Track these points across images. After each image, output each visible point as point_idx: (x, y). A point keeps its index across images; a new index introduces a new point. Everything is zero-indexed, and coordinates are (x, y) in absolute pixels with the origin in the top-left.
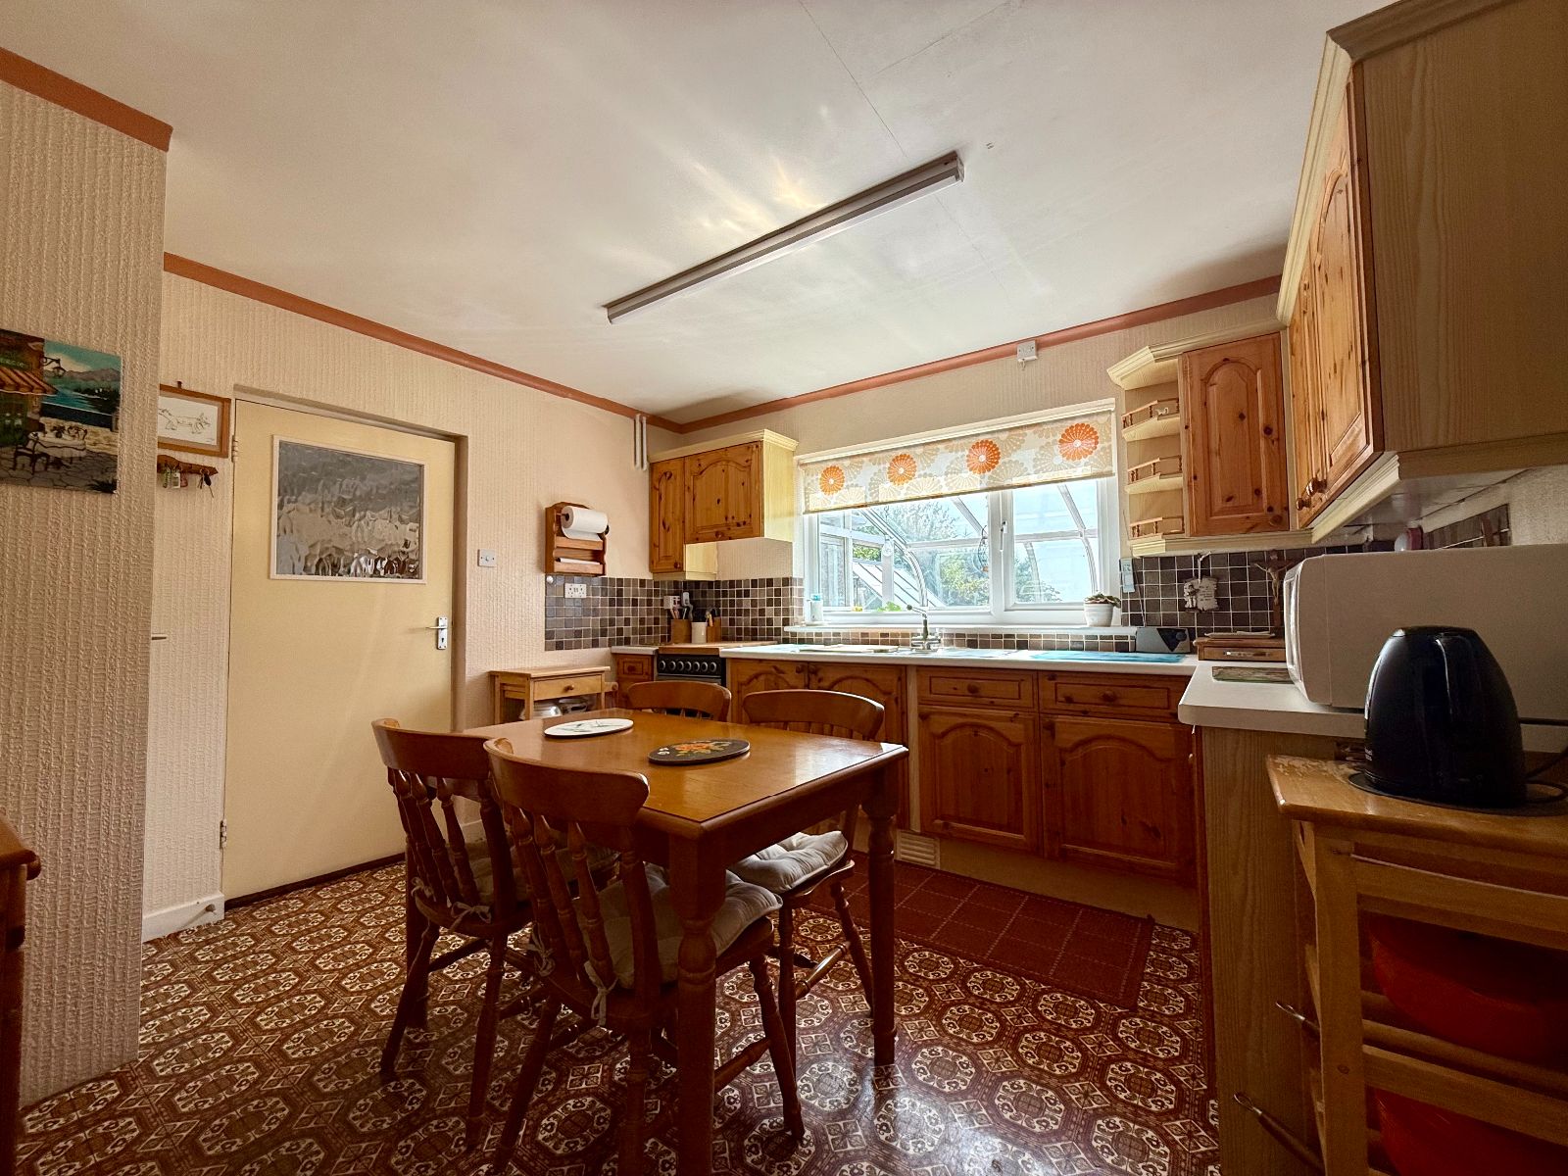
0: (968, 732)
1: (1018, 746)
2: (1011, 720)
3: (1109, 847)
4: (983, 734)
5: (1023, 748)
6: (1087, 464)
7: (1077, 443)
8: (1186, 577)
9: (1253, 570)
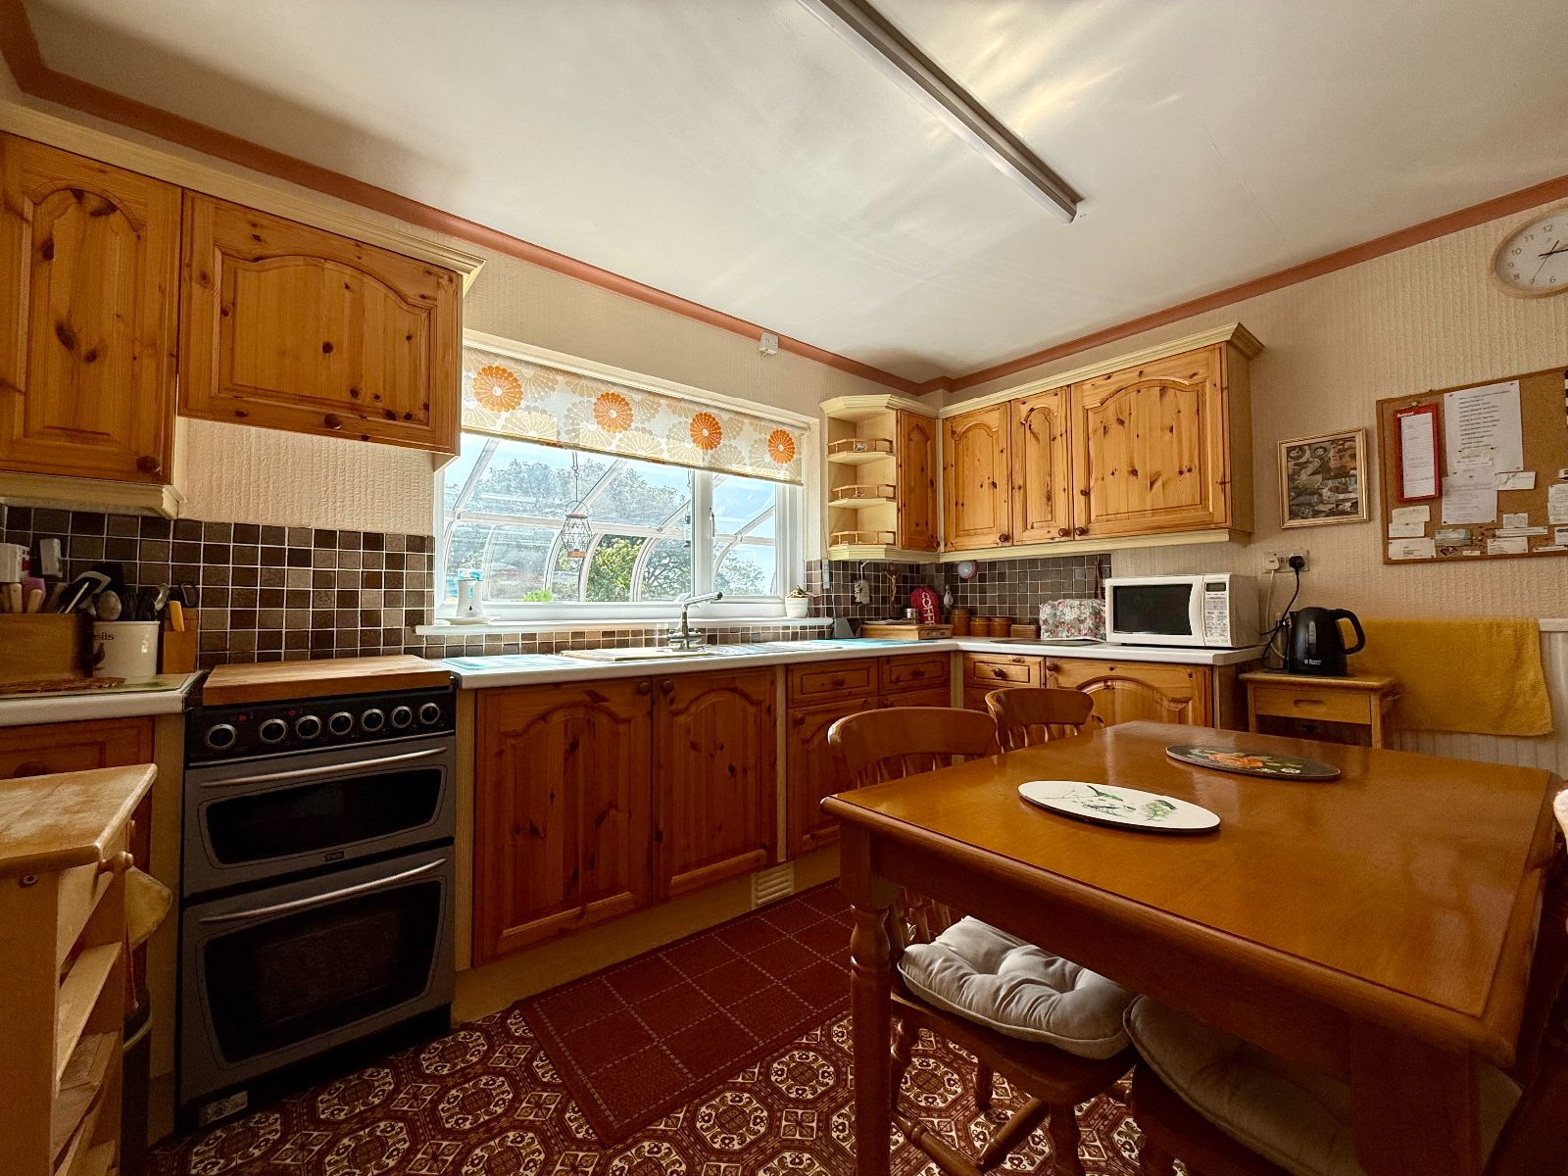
6: (787, 470)
7: (781, 448)
8: (854, 578)
9: (884, 576)
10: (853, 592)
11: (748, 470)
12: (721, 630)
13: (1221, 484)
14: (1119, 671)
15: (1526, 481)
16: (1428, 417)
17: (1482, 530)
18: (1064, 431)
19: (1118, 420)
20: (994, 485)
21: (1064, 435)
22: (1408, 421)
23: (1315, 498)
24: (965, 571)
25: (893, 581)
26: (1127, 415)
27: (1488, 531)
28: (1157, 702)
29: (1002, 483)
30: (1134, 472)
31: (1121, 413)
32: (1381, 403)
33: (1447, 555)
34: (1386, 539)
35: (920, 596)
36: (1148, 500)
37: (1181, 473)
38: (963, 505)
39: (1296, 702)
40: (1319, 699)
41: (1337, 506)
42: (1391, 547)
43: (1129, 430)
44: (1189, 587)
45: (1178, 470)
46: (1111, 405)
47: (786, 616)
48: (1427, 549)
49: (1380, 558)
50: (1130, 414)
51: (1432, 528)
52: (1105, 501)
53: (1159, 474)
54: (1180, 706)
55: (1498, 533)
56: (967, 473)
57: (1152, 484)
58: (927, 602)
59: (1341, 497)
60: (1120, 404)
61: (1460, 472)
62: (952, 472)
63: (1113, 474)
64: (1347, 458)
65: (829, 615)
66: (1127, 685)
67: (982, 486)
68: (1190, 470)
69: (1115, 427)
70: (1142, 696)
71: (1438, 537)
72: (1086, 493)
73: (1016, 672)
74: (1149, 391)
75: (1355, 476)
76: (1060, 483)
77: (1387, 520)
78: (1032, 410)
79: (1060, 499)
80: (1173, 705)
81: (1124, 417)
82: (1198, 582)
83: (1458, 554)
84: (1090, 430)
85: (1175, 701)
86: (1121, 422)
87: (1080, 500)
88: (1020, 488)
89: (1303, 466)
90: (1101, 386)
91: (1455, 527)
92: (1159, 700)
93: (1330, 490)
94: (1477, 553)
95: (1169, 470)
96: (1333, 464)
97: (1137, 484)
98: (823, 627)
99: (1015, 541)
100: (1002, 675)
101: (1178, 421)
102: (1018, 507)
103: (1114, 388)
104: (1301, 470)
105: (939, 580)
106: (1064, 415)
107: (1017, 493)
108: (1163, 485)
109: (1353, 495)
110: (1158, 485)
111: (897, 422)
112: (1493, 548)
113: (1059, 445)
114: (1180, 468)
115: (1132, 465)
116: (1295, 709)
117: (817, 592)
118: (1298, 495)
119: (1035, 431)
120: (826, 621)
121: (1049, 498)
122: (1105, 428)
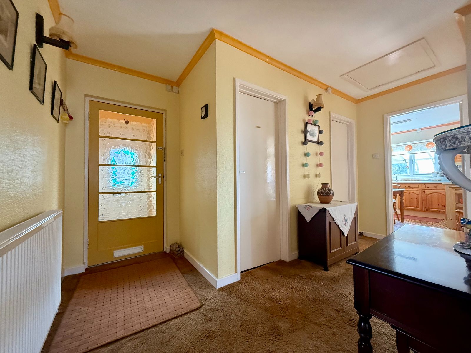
0: (408, 193)
1: (418, 195)
2: (417, 191)
3: (435, 209)
4: (411, 193)
5: (419, 195)
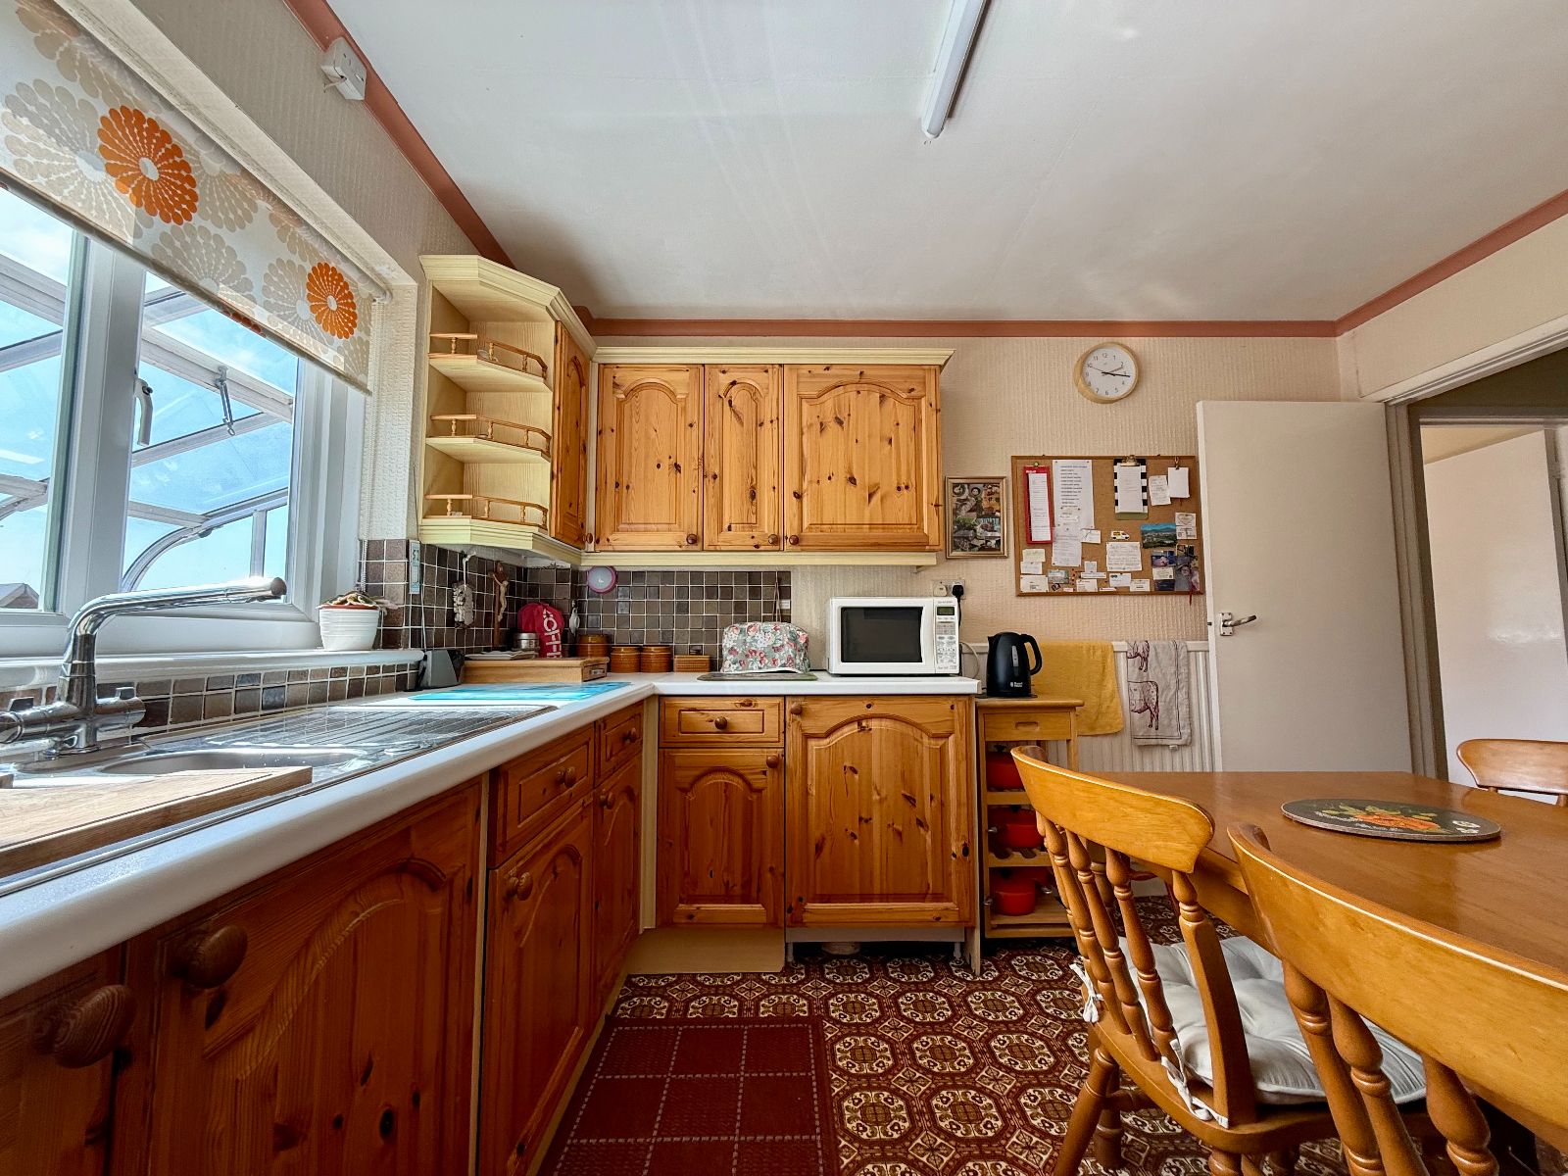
6: (339, 350)
7: (333, 305)
8: (454, 580)
9: (490, 580)
10: (451, 603)
11: (260, 315)
12: (181, 685)
13: (935, 506)
14: (878, 708)
15: (1095, 537)
16: (1044, 476)
17: (1074, 572)
18: (774, 418)
19: (836, 418)
20: (677, 466)
21: (775, 422)
22: (1033, 476)
23: (971, 533)
24: (600, 582)
25: (503, 589)
26: (846, 415)
27: (1075, 573)
28: (917, 740)
29: (690, 469)
30: (852, 480)
31: (840, 412)
32: (1015, 458)
33: (1055, 591)
34: (1019, 574)
35: (540, 614)
36: (867, 513)
37: (899, 489)
38: (628, 487)
39: (1018, 724)
40: (1031, 720)
41: (987, 541)
42: (1022, 582)
43: (848, 431)
44: (919, 610)
45: (895, 485)
46: (829, 401)
47: (321, 645)
48: (1043, 586)
49: (1014, 591)
50: (849, 415)
51: (1047, 566)
52: (819, 508)
53: (877, 487)
54: (941, 742)
55: (1082, 575)
56: (635, 444)
57: (871, 496)
58: (550, 624)
59: (989, 534)
60: (839, 401)
61: (1062, 525)
62: (610, 440)
63: (830, 478)
64: (993, 502)
65: (416, 643)
66: (886, 724)
67: (659, 466)
68: (907, 487)
69: (832, 426)
70: (902, 734)
71: (1050, 575)
72: (798, 496)
73: (743, 720)
74: (869, 394)
75: (1000, 518)
76: (766, 480)
77: (1019, 558)
78: (734, 383)
79: (766, 496)
80: (933, 742)
81: (843, 416)
82: (929, 605)
83: (1059, 590)
84: (804, 424)
85: (936, 737)
86: (840, 423)
87: (790, 502)
88: (715, 477)
89: (963, 502)
90: (818, 376)
91: (1060, 568)
92: (919, 738)
93: (982, 527)
94: (1071, 590)
95: (888, 485)
96: (985, 504)
97: (855, 494)
98: (402, 667)
99: (706, 544)
100: (723, 726)
101: (897, 434)
102: (711, 501)
103: (835, 381)
104: (962, 506)
105: (563, 593)
106: (775, 397)
107: (710, 483)
108: (882, 499)
109: (997, 534)
110: (876, 498)
111: (556, 341)
112: (1081, 586)
113: (768, 433)
114: (898, 483)
115: (850, 472)
116: (1015, 732)
117: (395, 602)
118: (959, 529)
119: (737, 409)
120: (408, 656)
121: (753, 496)
122: (821, 424)
